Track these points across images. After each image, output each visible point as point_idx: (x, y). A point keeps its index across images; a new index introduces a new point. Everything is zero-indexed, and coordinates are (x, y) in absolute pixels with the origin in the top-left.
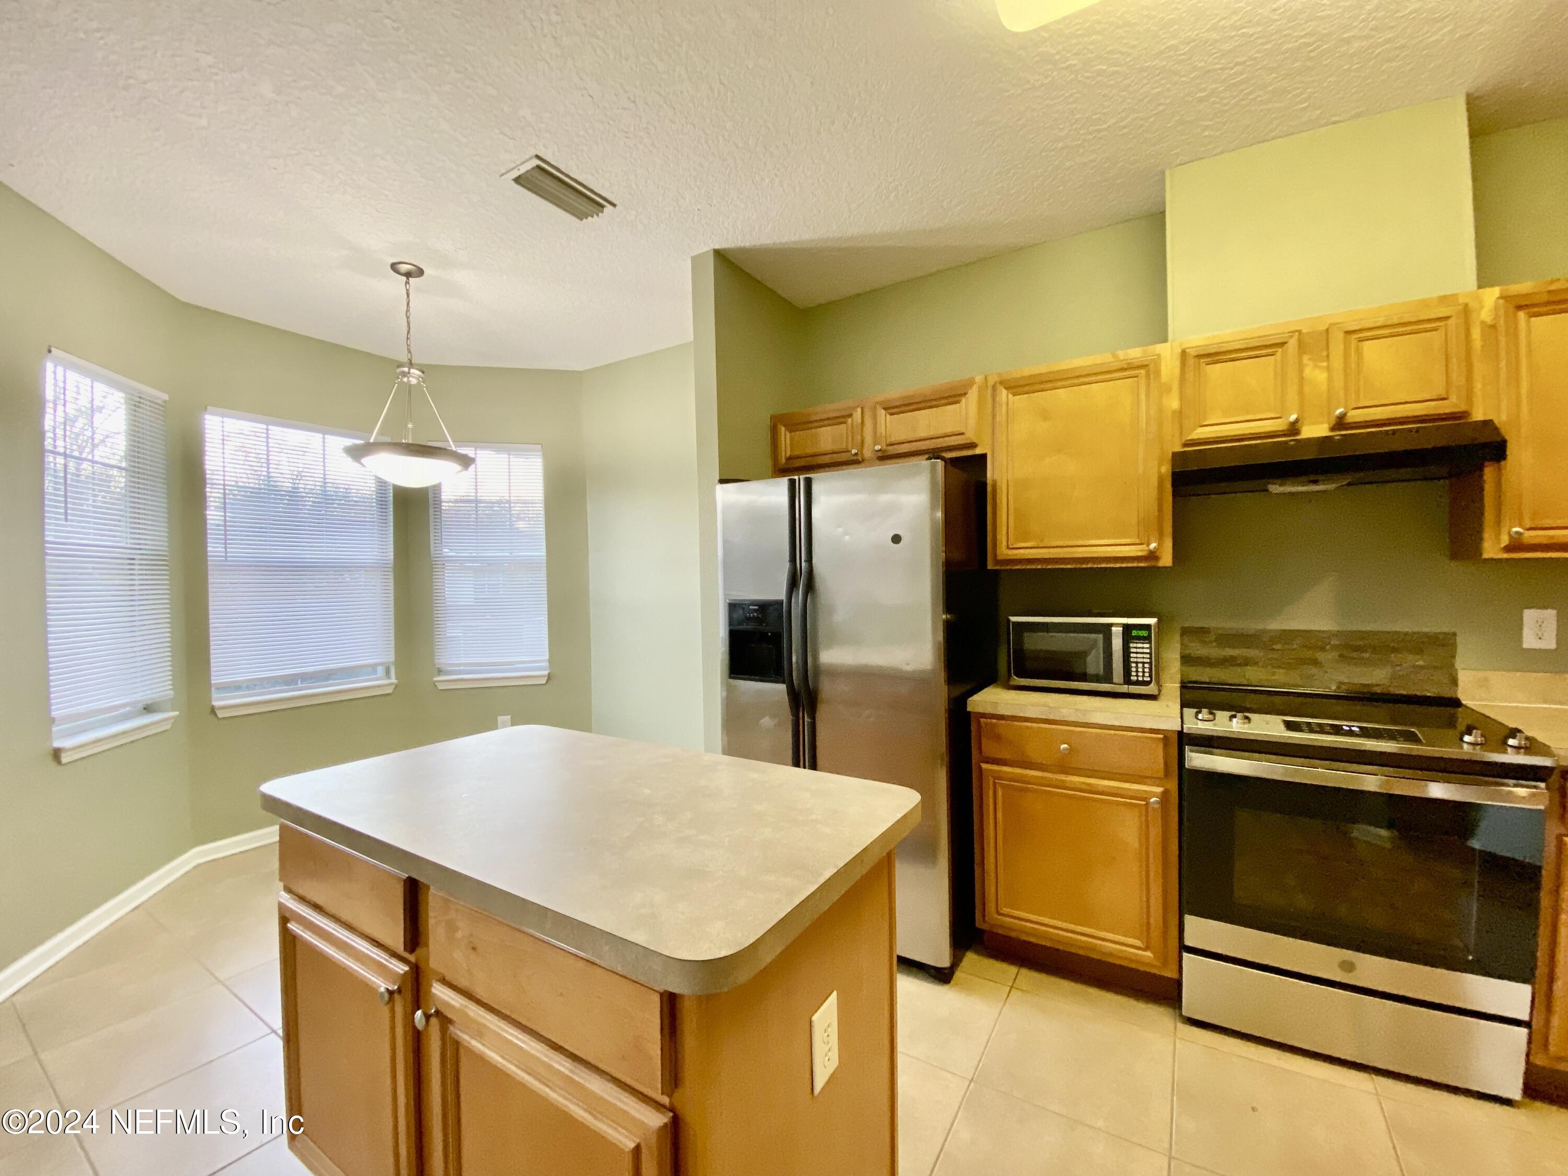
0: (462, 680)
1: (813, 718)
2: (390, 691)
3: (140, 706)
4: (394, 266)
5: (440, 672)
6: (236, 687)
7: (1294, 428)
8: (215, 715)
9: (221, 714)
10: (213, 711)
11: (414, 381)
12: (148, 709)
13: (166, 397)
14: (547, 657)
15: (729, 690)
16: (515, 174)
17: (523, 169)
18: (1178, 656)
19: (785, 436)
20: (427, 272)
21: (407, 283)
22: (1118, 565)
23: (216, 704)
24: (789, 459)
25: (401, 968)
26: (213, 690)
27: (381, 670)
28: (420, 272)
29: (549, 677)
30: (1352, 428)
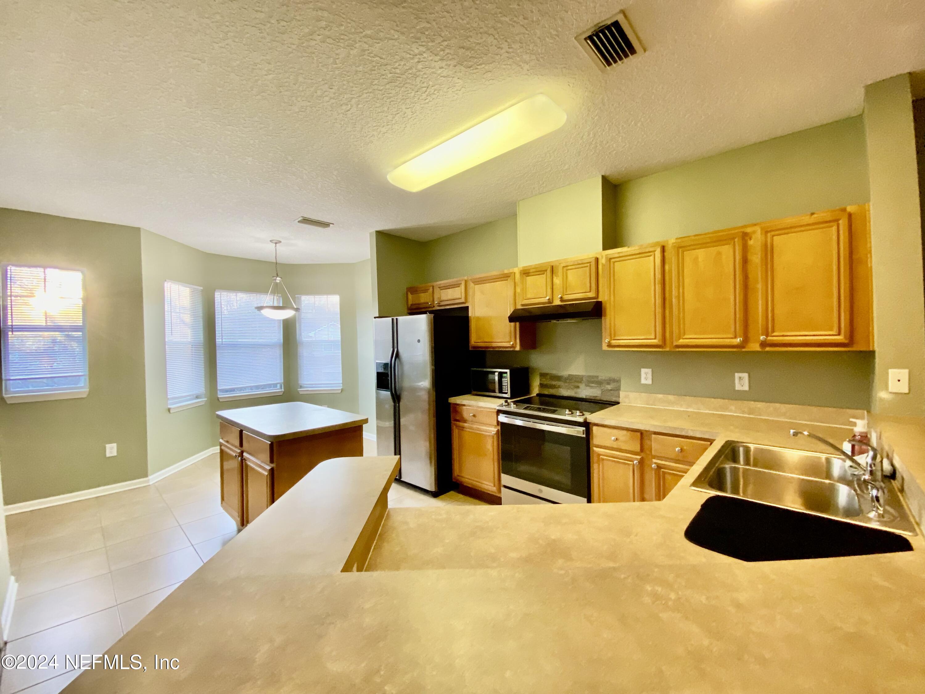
0: (308, 390)
1: (399, 404)
2: (281, 394)
3: (195, 396)
4: (271, 241)
5: (301, 387)
6: (226, 391)
7: (550, 302)
8: (219, 400)
9: (221, 400)
10: (218, 399)
11: (278, 281)
12: (197, 397)
13: (202, 288)
14: (341, 382)
15: (377, 394)
16: (297, 221)
17: (300, 219)
18: (538, 384)
19: (410, 296)
20: (282, 241)
21: (276, 246)
22: (505, 350)
23: (219, 396)
24: (412, 305)
25: (239, 451)
26: (218, 392)
27: (278, 386)
28: (280, 242)
29: (342, 390)
30: (566, 302)
